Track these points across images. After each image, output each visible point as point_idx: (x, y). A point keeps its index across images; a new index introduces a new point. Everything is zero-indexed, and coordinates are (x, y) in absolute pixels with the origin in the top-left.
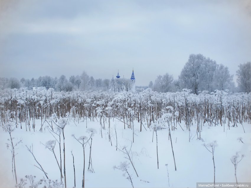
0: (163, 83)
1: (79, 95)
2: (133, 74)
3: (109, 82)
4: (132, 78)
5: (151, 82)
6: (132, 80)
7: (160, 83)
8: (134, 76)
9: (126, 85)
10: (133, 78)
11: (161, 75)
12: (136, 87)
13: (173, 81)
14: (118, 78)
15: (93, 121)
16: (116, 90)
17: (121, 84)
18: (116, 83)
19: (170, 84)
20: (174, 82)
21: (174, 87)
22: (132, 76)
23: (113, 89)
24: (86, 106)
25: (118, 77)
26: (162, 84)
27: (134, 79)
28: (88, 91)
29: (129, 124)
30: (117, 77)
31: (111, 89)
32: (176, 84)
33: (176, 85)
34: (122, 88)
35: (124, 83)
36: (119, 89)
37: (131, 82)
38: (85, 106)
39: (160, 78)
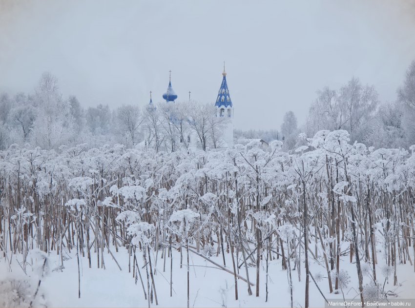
0: (338, 119)
1: (37, 162)
2: (224, 85)
3: (136, 115)
4: (219, 103)
5: (291, 114)
6: (223, 109)
7: (329, 118)
8: (226, 94)
9: (198, 126)
10: (224, 101)
11: (331, 89)
12: (237, 134)
13: (377, 110)
14: (170, 102)
15: (101, 264)
16: (162, 145)
17: (181, 124)
18: (161, 118)
19: (367, 119)
20: (380, 111)
21: (382, 129)
22: (221, 95)
23: (153, 143)
24: (75, 207)
25: (170, 98)
26: (335, 120)
27: (230, 103)
28: (71, 149)
29: (253, 280)
30: (165, 97)
31: (143, 143)
32: (386, 118)
33: (386, 124)
34: (186, 138)
35: (191, 119)
36: (173, 141)
37: (218, 114)
38: (73, 209)
39: (330, 99)
